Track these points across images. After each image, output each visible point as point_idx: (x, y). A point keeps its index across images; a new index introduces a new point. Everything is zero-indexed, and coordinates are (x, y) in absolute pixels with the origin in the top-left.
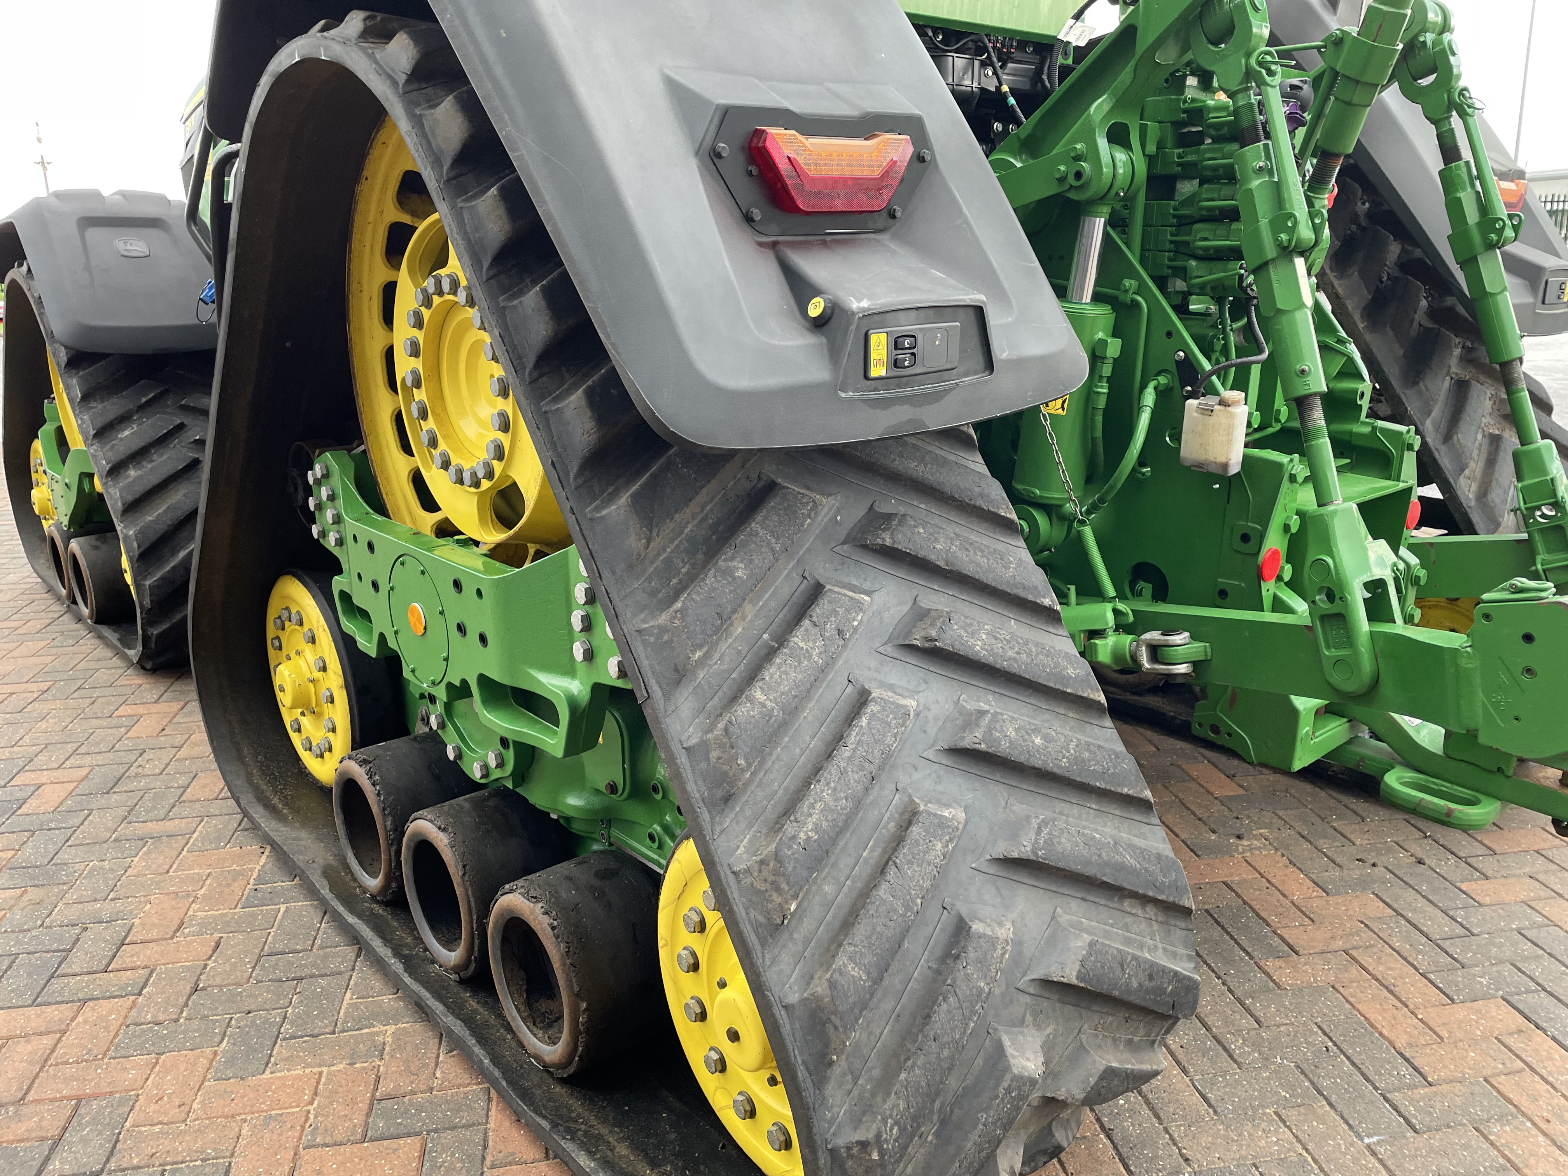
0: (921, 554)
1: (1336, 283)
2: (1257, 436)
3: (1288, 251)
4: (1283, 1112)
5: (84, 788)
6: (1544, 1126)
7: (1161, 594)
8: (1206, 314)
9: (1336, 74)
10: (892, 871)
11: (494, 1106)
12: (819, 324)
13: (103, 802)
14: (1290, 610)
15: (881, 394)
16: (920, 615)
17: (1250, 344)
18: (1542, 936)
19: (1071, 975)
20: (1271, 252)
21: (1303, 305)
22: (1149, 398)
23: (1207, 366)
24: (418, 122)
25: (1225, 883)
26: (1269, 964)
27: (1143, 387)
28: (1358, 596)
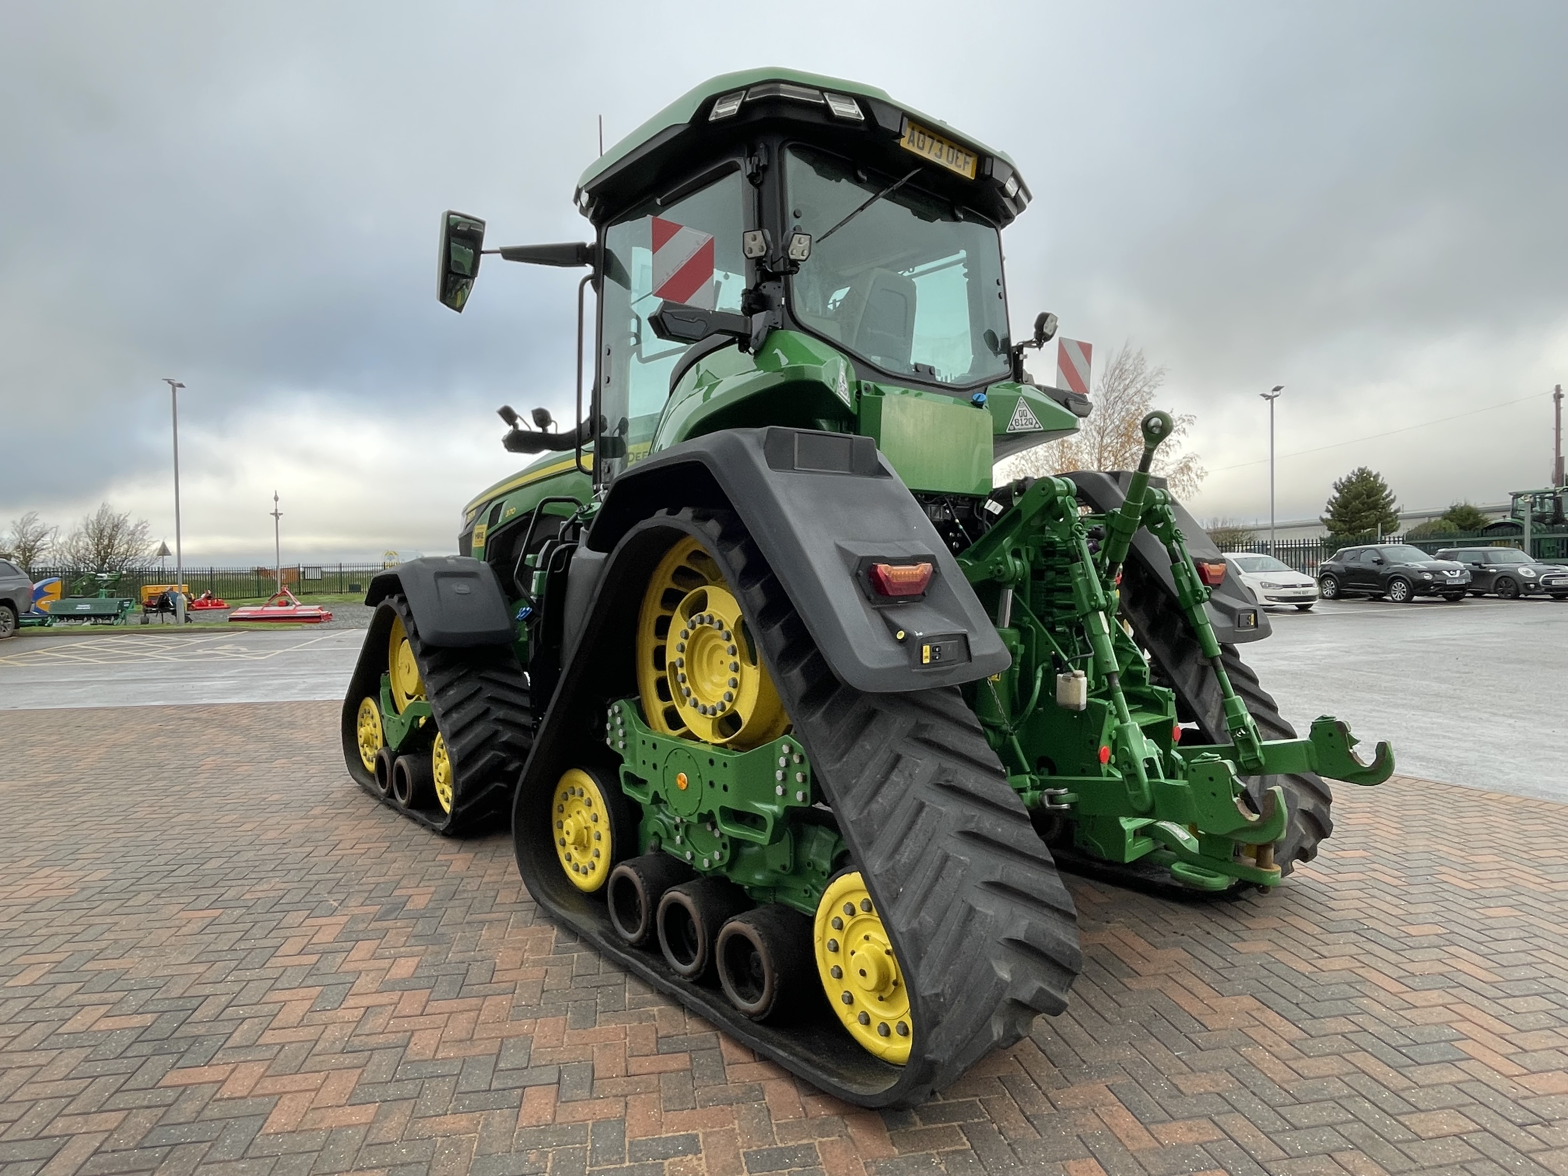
0: (942, 742)
1: (1132, 615)
2: (1095, 693)
3: (1096, 609)
4: (1133, 1043)
5: (436, 897)
6: (1269, 1048)
7: (1053, 772)
8: (1064, 633)
9: (1112, 530)
10: (940, 880)
11: (721, 1040)
12: (901, 642)
13: (451, 904)
14: (1114, 776)
15: (927, 670)
16: (942, 771)
17: (1086, 649)
18: (1275, 968)
19: (1021, 936)
20: (1088, 609)
21: (1105, 633)
22: (1040, 674)
23: (1066, 659)
24: (725, 557)
25: (1101, 945)
26: (1125, 980)
27: (1037, 667)
28: (1142, 767)
